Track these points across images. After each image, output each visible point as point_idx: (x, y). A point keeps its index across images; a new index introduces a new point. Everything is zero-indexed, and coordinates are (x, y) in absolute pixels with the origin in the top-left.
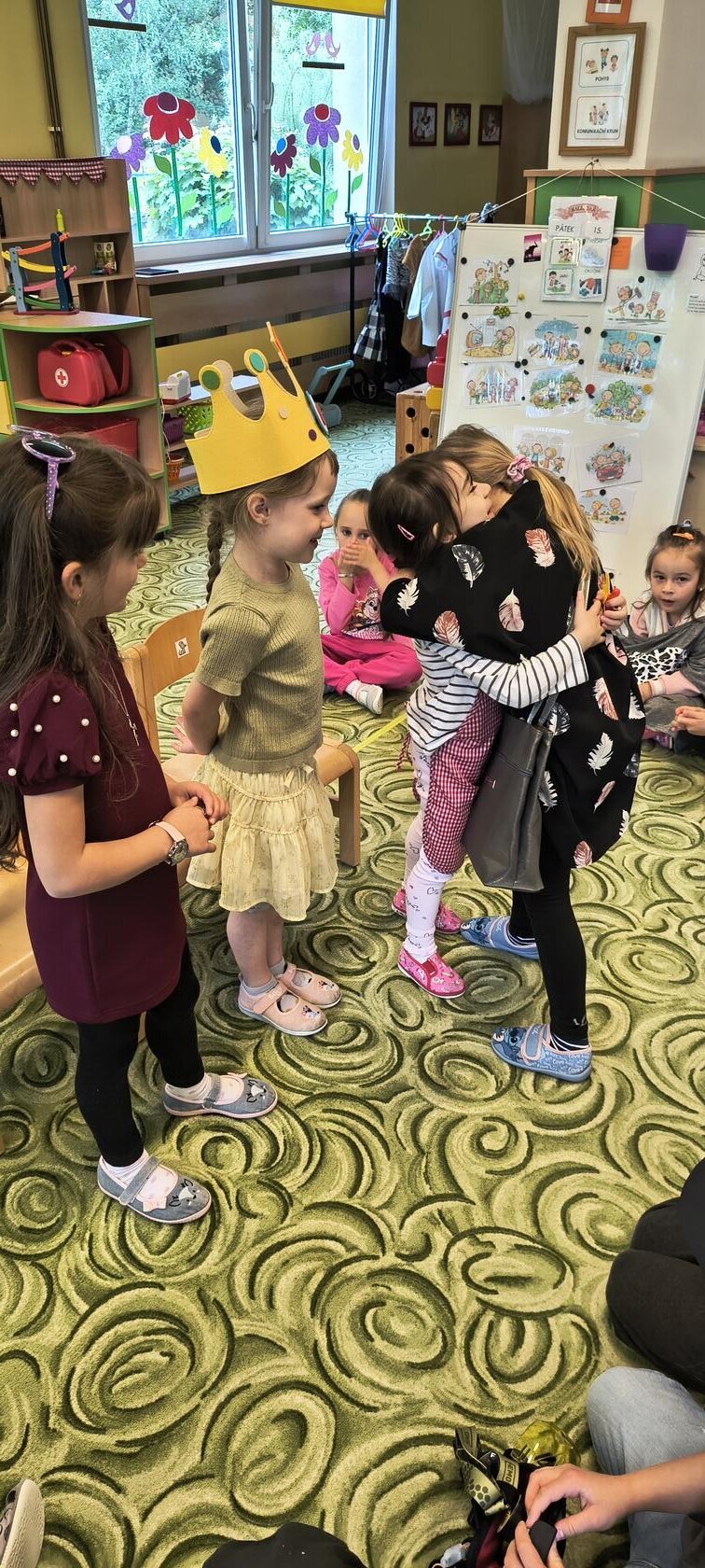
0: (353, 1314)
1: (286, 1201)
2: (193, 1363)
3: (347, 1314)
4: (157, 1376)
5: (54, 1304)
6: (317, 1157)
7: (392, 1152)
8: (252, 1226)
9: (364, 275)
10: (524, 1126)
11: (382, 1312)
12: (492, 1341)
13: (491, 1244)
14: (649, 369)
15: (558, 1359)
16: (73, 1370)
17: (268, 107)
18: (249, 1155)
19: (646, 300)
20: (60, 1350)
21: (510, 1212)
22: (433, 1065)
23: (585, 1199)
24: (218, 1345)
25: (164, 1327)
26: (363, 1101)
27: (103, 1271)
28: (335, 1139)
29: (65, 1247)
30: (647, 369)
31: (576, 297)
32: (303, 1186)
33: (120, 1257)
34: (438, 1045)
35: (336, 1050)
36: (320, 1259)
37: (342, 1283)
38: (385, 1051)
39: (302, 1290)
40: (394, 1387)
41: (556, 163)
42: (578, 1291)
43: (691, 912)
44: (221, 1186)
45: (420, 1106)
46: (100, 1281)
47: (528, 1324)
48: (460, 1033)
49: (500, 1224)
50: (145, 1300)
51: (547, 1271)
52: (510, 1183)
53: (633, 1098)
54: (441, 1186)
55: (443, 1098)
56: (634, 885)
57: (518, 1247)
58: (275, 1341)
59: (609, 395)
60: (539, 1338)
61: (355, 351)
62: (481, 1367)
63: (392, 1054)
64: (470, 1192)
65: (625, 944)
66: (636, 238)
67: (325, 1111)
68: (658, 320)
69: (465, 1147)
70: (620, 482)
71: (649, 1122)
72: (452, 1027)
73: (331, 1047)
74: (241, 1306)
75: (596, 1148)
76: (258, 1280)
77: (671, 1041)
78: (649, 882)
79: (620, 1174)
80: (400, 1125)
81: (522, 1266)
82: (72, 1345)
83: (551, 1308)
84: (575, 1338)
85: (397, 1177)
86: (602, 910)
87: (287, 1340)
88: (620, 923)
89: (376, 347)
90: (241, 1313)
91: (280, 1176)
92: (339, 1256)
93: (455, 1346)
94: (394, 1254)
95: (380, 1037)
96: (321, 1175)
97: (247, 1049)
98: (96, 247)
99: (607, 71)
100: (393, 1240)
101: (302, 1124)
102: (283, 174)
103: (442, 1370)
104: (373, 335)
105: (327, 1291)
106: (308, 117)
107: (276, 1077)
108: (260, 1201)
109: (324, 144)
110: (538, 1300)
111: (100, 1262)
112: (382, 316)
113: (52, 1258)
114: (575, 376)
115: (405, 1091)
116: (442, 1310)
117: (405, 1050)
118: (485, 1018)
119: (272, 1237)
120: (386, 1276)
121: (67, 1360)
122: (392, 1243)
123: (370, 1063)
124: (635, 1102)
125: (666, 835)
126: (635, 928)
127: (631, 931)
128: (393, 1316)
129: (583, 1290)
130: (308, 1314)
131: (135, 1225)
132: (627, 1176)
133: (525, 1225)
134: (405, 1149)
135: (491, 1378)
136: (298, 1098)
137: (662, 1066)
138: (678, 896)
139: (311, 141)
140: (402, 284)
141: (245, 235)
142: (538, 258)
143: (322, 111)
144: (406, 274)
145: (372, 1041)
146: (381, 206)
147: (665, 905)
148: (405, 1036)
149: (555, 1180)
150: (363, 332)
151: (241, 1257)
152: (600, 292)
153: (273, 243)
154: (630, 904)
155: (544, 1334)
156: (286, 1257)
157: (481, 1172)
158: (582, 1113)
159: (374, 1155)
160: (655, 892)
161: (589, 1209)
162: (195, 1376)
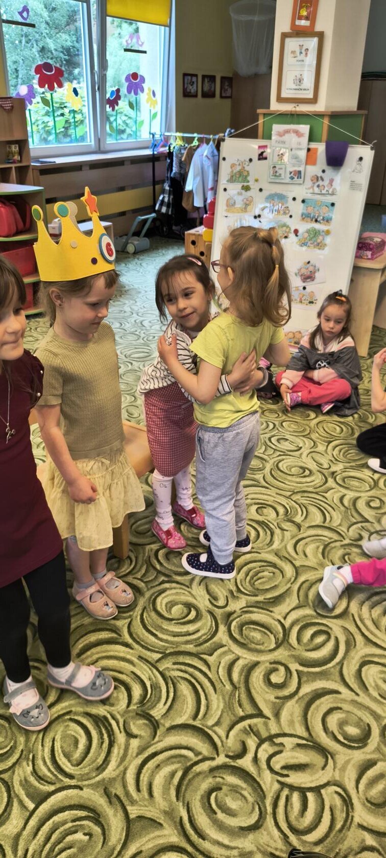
0: (202, 797)
1: (155, 725)
2: (105, 839)
3: (198, 797)
4: (82, 849)
5: (12, 805)
6: (171, 695)
7: (217, 688)
8: (135, 743)
9: (161, 167)
10: (294, 666)
11: (221, 794)
12: (289, 807)
13: (282, 744)
14: (328, 220)
15: (330, 817)
16: (27, 851)
17: (105, 73)
18: (130, 697)
19: (326, 183)
20: (18, 837)
21: (291, 723)
22: (237, 631)
23: (335, 712)
24: (119, 825)
25: (84, 815)
26: (196, 655)
27: (43, 779)
28: (182, 682)
29: (17, 766)
30: (327, 221)
31: (288, 180)
32: (164, 714)
33: (53, 770)
34: (239, 617)
35: (178, 623)
36: (179, 762)
37: (194, 777)
38: (206, 623)
39: (170, 784)
40: (232, 844)
41: (275, 106)
42: (337, 771)
43: (374, 528)
44: (114, 718)
45: (230, 657)
46: (41, 787)
47: (310, 796)
48: (251, 609)
49: (287, 731)
50: (71, 798)
51: (318, 760)
52: (290, 704)
53: (355, 645)
54: (250, 710)
55: (245, 651)
56: (341, 514)
57: (299, 745)
58: (155, 819)
59: (306, 235)
60: (317, 803)
61: (157, 208)
62: (284, 826)
63: (212, 624)
64: (267, 712)
65: (339, 549)
66: (321, 148)
67: (174, 664)
68: (333, 194)
69: (261, 683)
70: (314, 282)
71: (367, 659)
72: (245, 605)
73: (175, 622)
74: (132, 797)
75: (338, 678)
76: (141, 778)
77: (373, 608)
78: (349, 511)
79: (353, 694)
80: (221, 670)
81: (302, 757)
82: (25, 833)
83: (322, 783)
84: (338, 802)
85: (222, 705)
86: (324, 529)
87: (163, 818)
88: (335, 537)
89: (168, 206)
90: (133, 802)
91: (150, 709)
92: (191, 760)
93: (266, 813)
94: (224, 755)
95: (204, 614)
96: (175, 707)
97: (123, 626)
98: (8, 148)
99: (302, 57)
100: (223, 746)
101: (161, 673)
102: (113, 109)
103: (260, 830)
104: (166, 200)
105: (185, 782)
106: (127, 79)
107: (142, 643)
108: (138, 727)
109: (136, 94)
110: (314, 779)
111: (40, 774)
112: (171, 189)
113: (9, 773)
114: (288, 224)
115: (221, 647)
116: (256, 789)
117: (219, 622)
118: (265, 599)
119: (148, 750)
120: (220, 771)
121: (23, 843)
122: (222, 748)
123: (198, 631)
124: (357, 647)
125: (355, 483)
126: (344, 539)
127: (342, 541)
128: (227, 796)
129: (339, 770)
130: (174, 799)
131: (62, 747)
132: (357, 694)
133: (301, 731)
134: (225, 686)
135: (291, 833)
136: (157, 656)
137: (369, 623)
138: (365, 518)
139: (129, 91)
140: (182, 172)
141: (93, 143)
142: (266, 158)
143: (135, 76)
144: (184, 166)
145: (198, 617)
146: (168, 129)
147: (359, 525)
148: (219, 612)
149: (316, 700)
150: (161, 198)
151: (129, 764)
152: (301, 178)
153: (108, 148)
154: (340, 525)
155: (319, 801)
156: (158, 762)
157: (272, 698)
158: (327, 656)
159: (207, 691)
160: (353, 517)
161: (338, 717)
162: (106, 848)
